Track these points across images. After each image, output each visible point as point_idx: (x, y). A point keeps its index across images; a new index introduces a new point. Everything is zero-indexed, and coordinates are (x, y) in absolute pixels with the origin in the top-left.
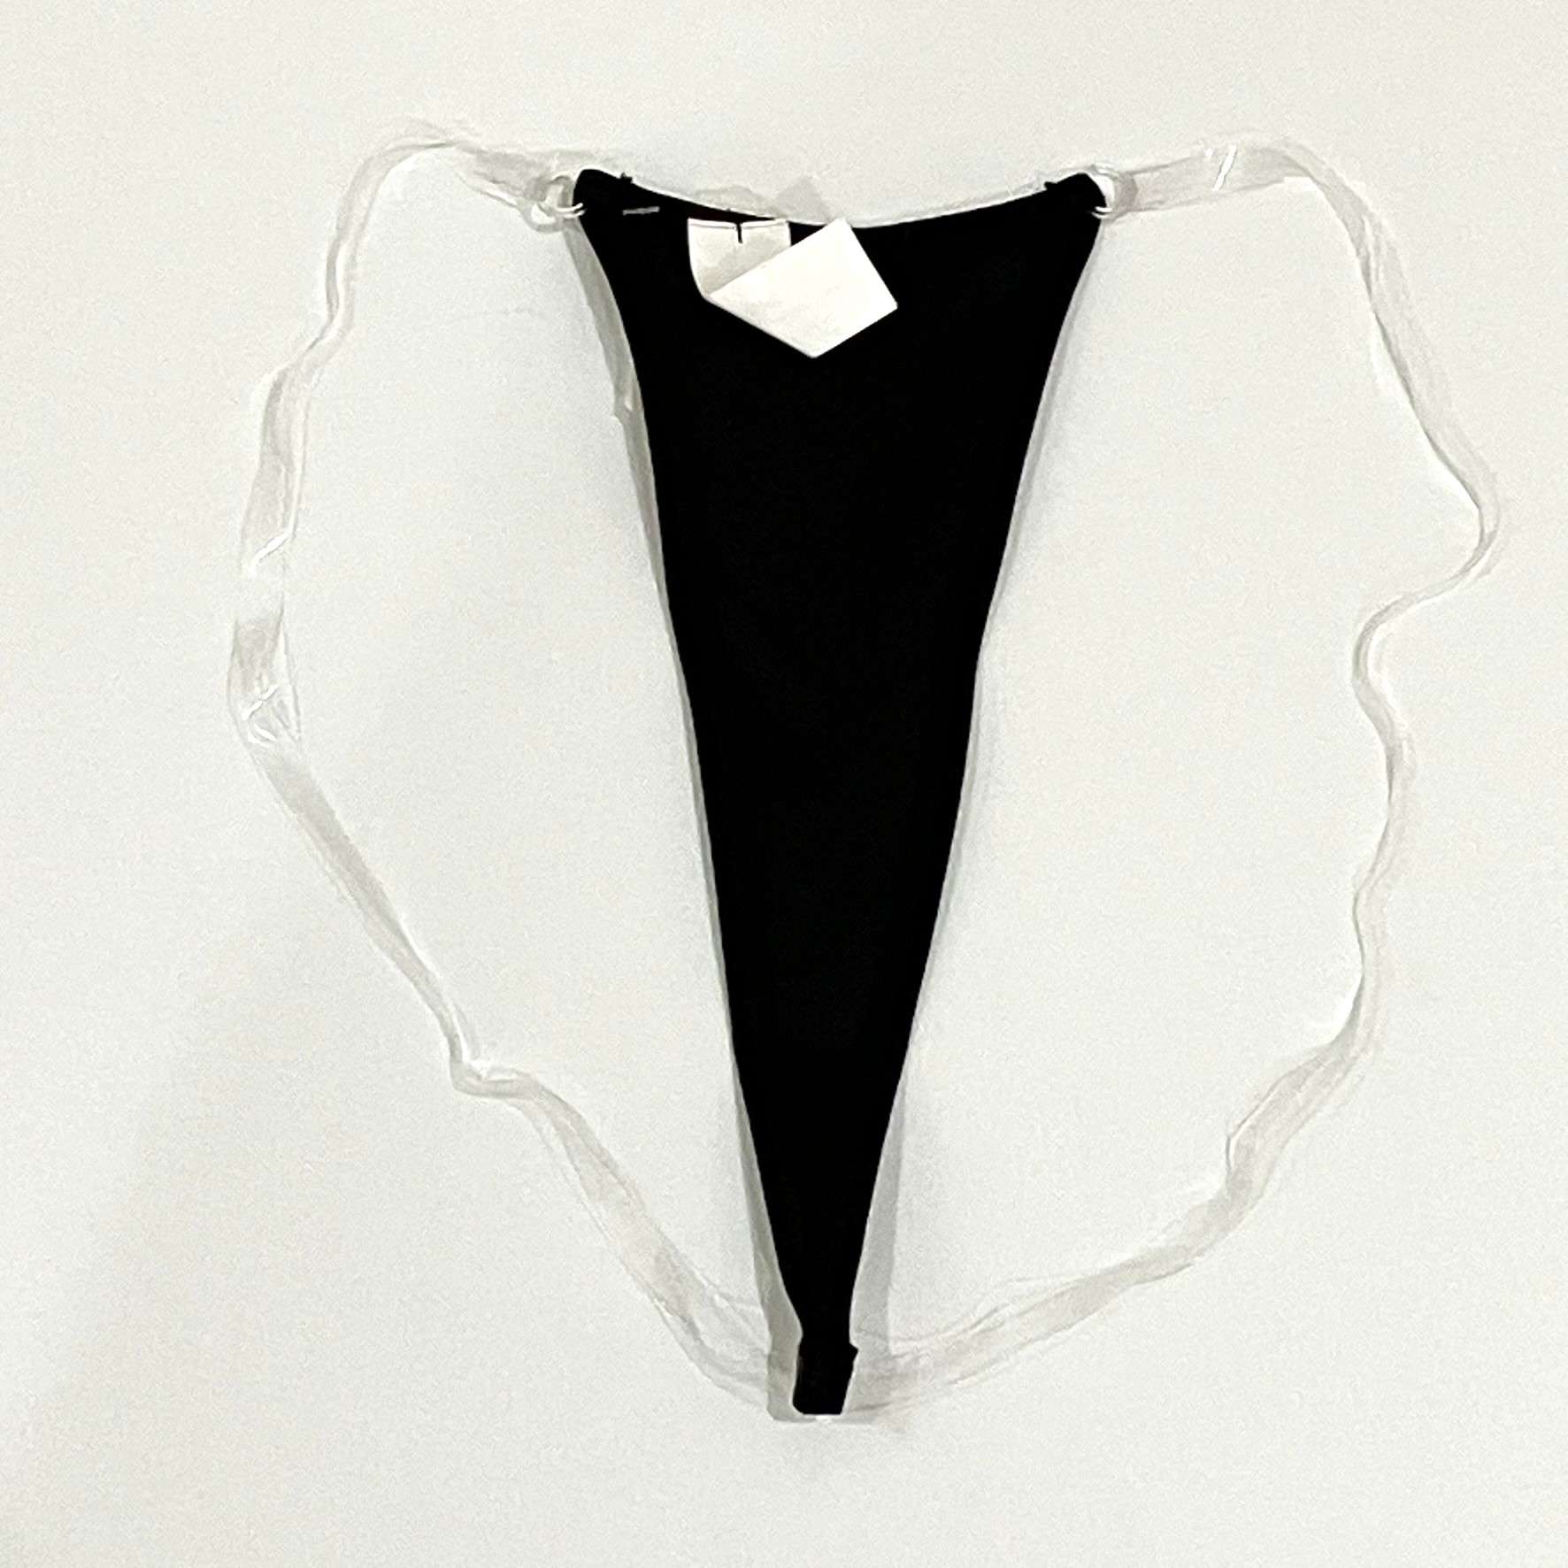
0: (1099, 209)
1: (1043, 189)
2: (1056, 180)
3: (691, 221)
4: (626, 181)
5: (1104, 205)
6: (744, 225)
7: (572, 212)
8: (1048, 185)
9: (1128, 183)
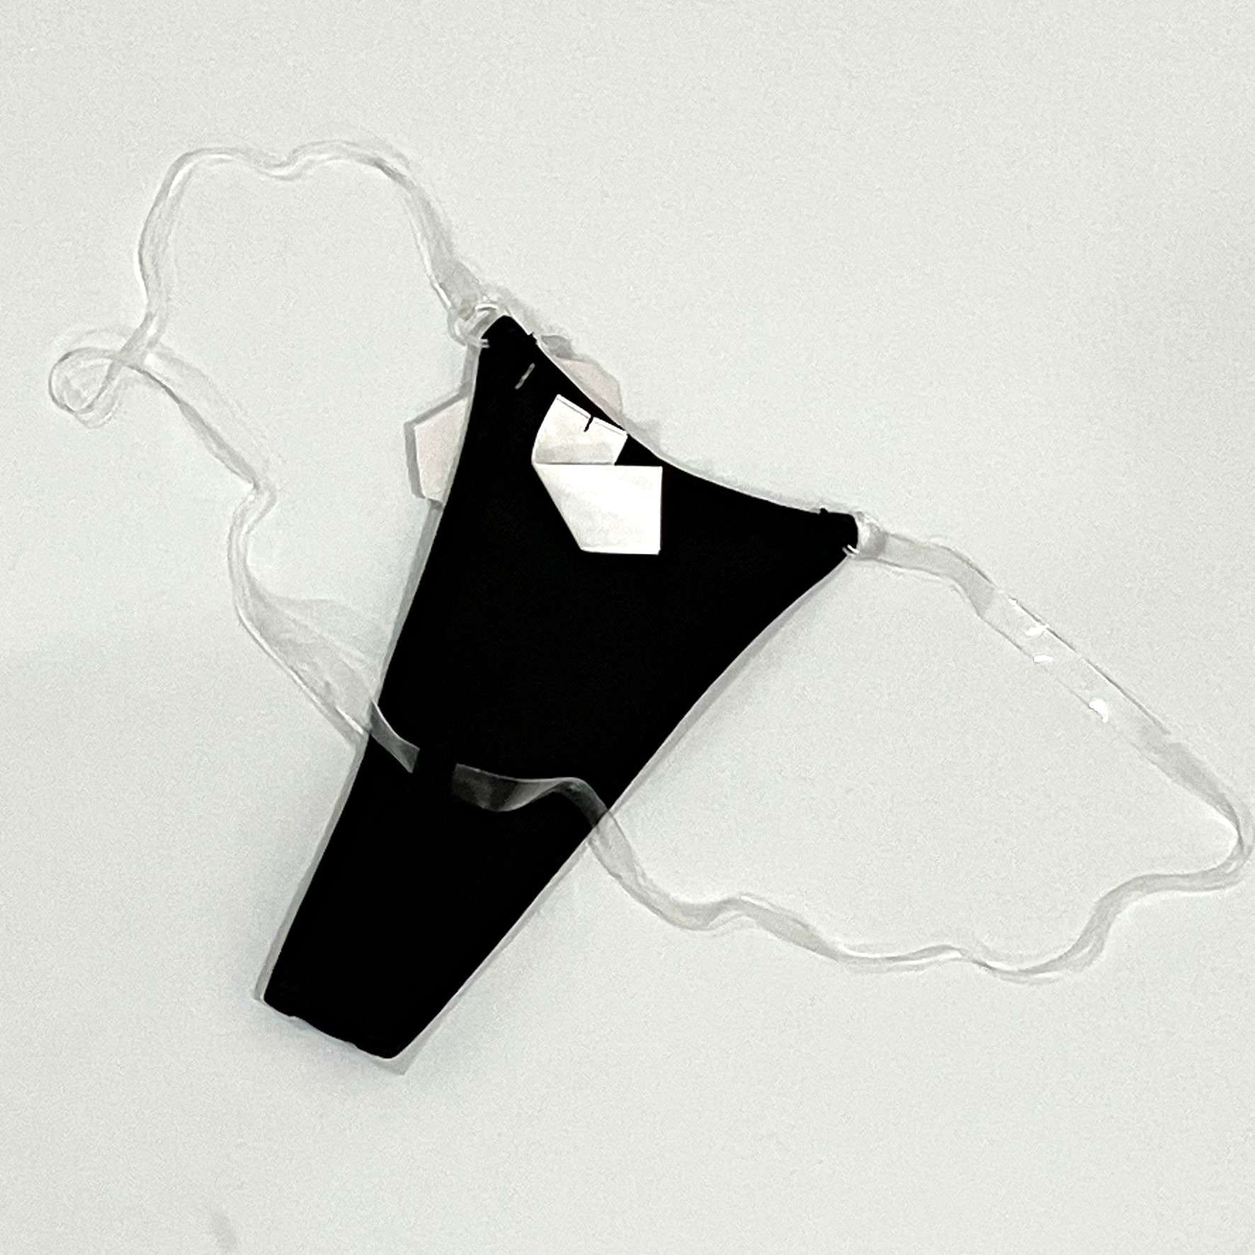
0: (850, 547)
1: (818, 512)
2: (830, 510)
3: (559, 396)
4: (531, 340)
5: (854, 547)
6: (596, 420)
7: (480, 343)
8: (823, 510)
9: (881, 540)
